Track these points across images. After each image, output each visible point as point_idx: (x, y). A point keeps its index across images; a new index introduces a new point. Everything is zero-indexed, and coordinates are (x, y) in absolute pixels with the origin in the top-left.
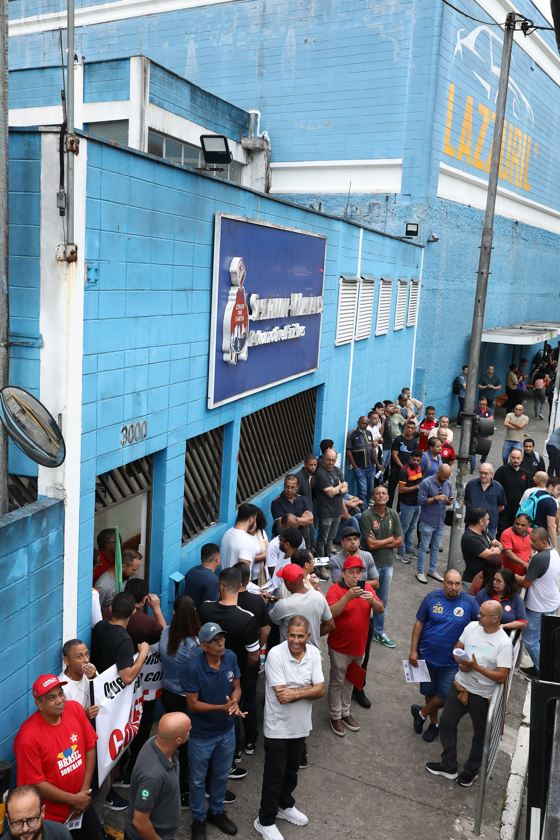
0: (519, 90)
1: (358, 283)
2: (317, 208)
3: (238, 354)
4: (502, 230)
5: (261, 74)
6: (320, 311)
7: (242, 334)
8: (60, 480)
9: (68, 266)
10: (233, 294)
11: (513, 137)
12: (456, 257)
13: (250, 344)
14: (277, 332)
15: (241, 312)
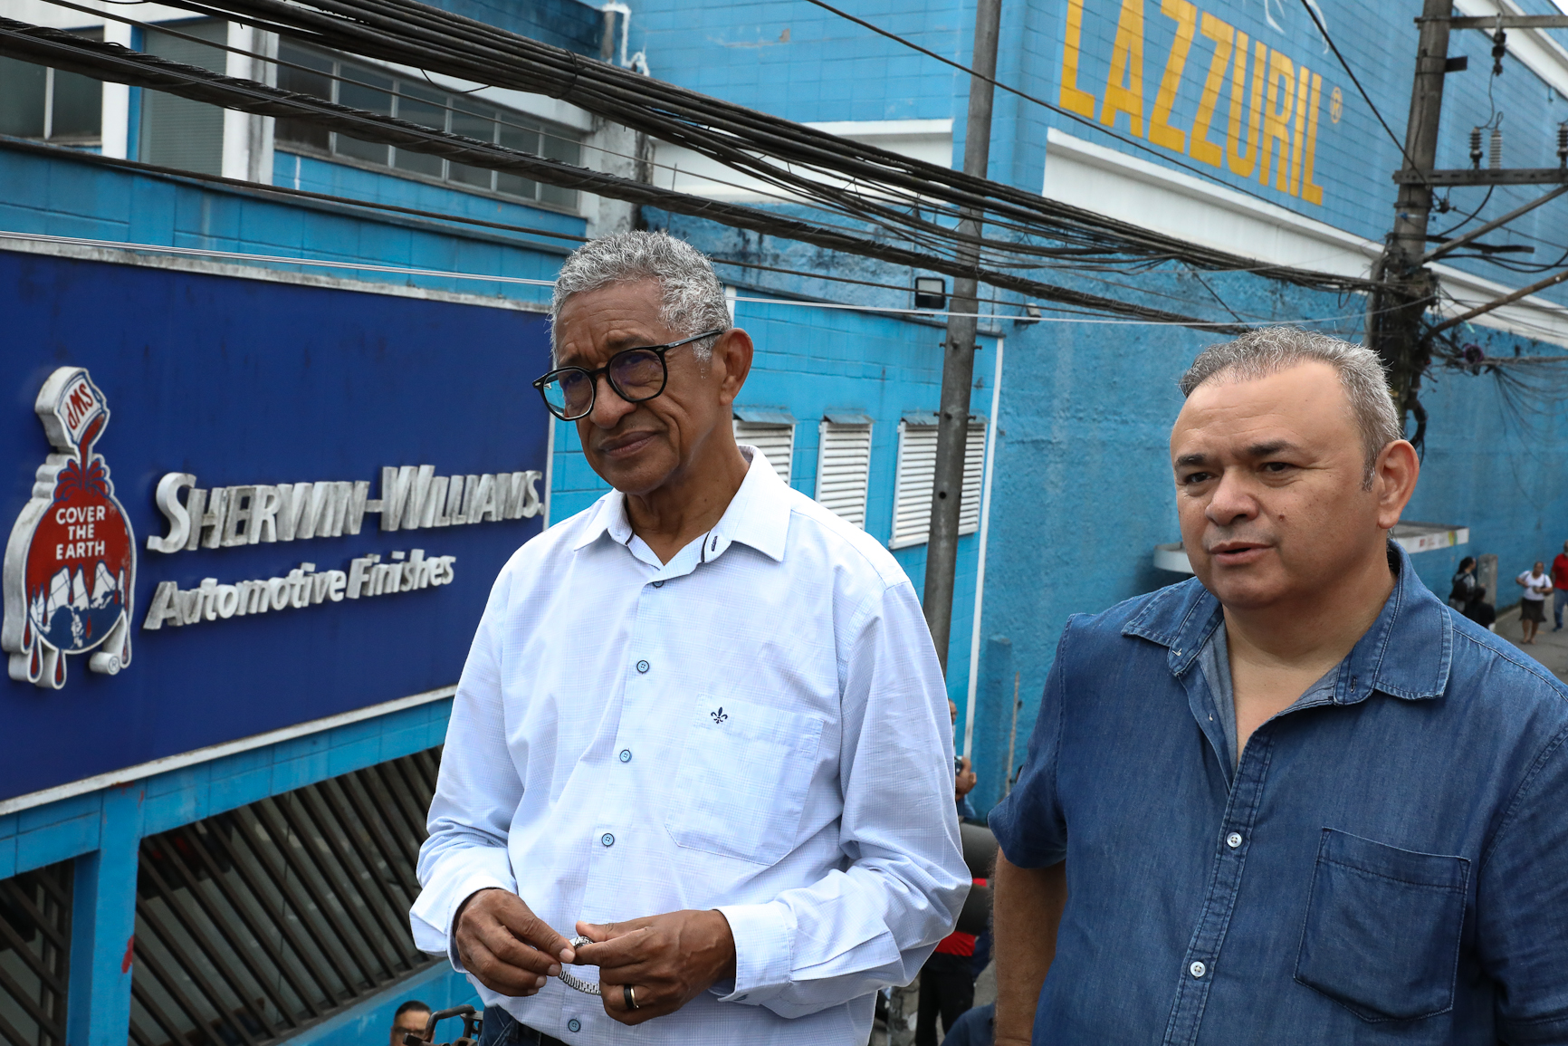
3: (78, 660)
4: (1242, 296)
6: (529, 512)
7: (99, 592)
10: (47, 478)
11: (1267, 72)
12: (1102, 362)
13: (153, 623)
14: (310, 579)
15: (90, 531)
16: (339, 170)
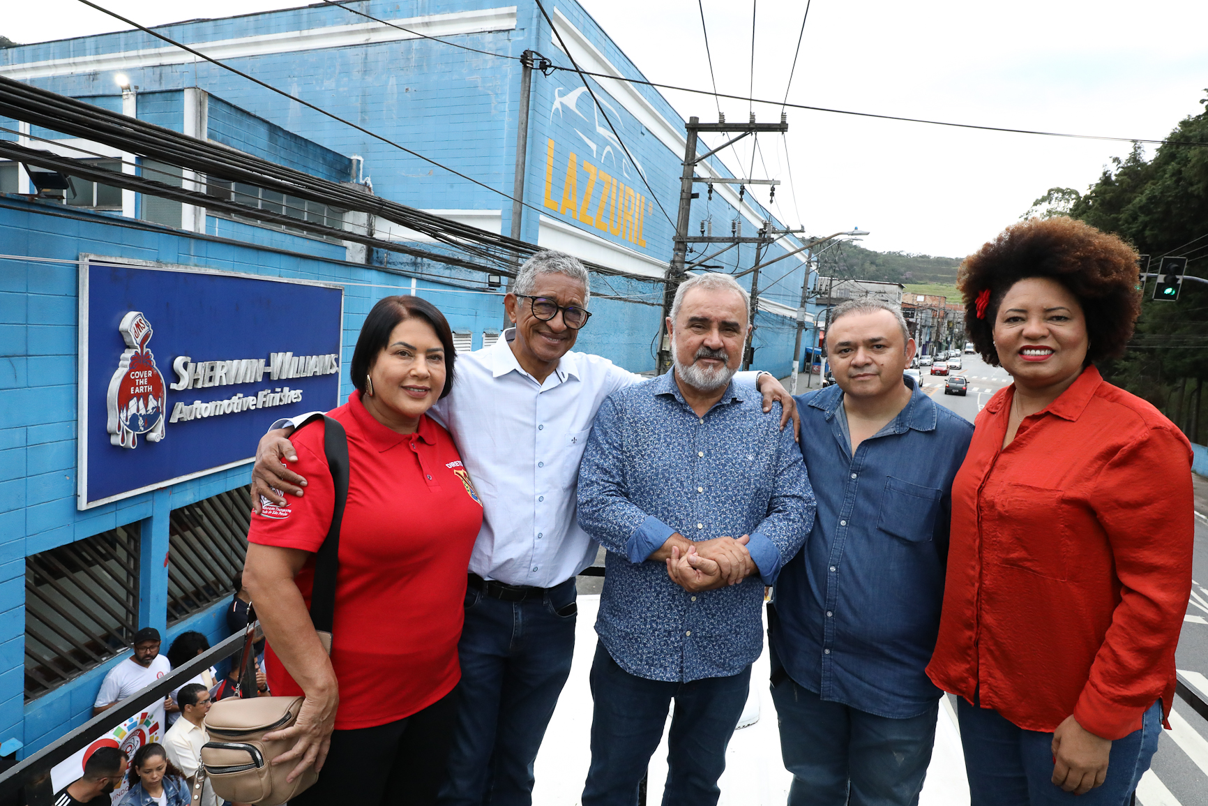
3: (142, 436)
6: (333, 371)
7: (150, 408)
10: (126, 359)
11: (624, 195)
13: (174, 420)
14: (241, 400)
15: (146, 382)
16: (236, 224)
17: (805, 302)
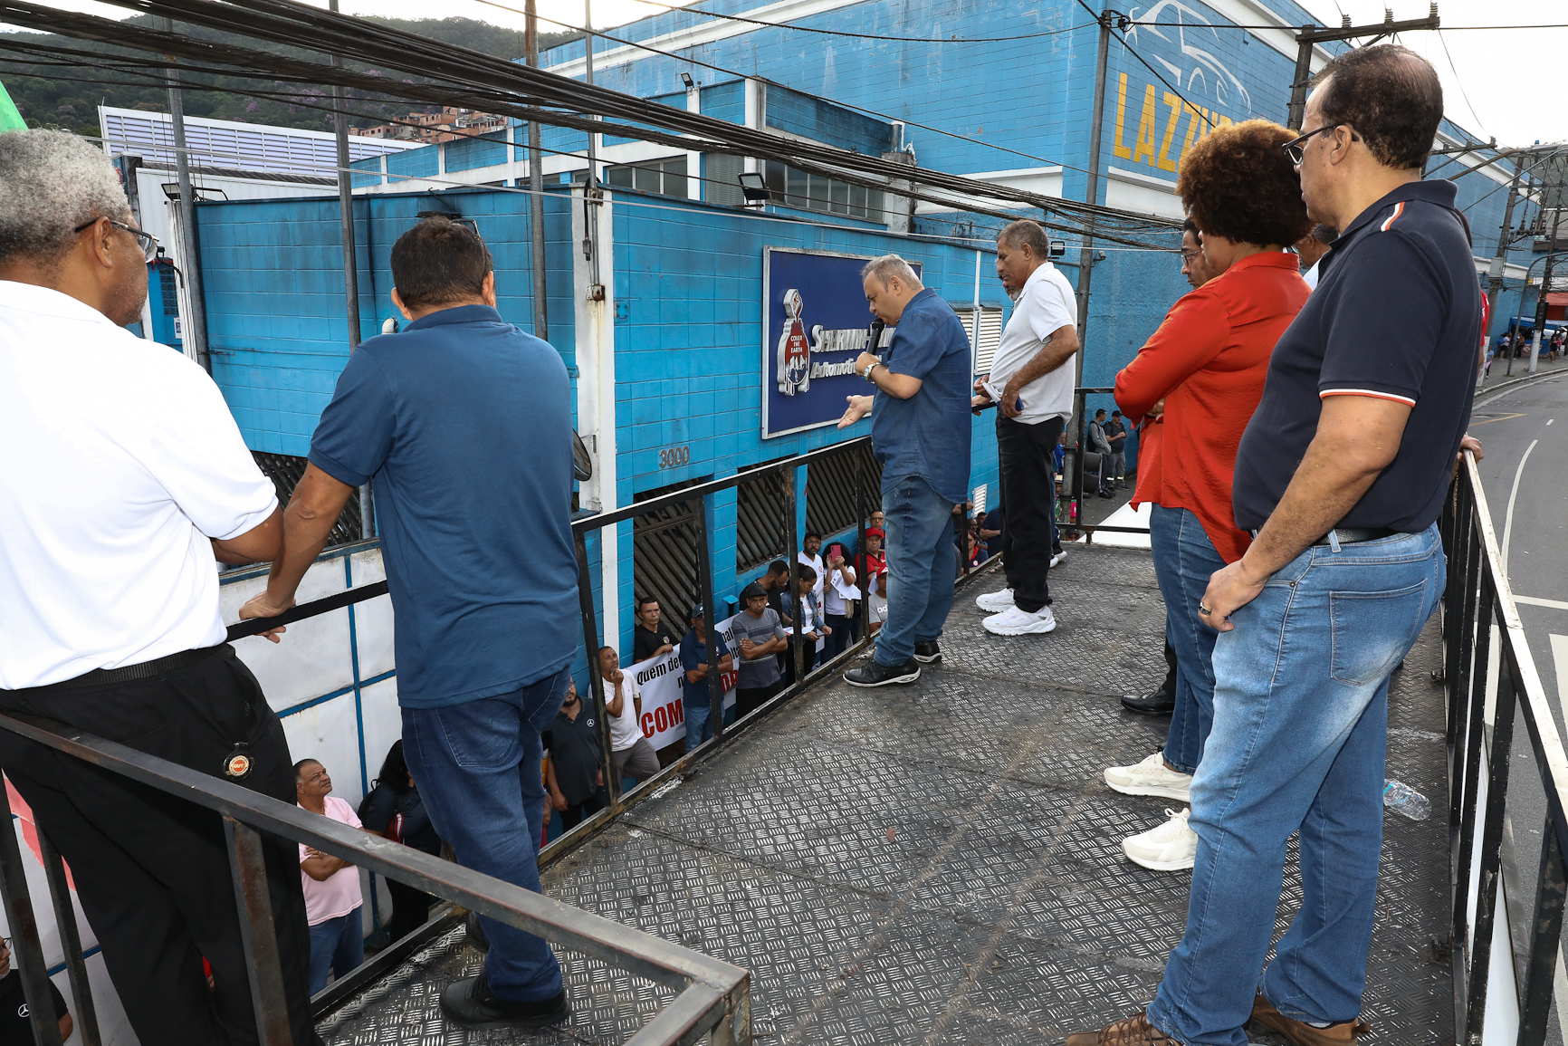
0: (1225, 70)
1: (975, 313)
2: (967, 228)
3: (796, 387)
5: (904, 79)
7: (801, 365)
8: (596, 495)
9: (596, 305)
15: (799, 344)
17: (1505, 248)
